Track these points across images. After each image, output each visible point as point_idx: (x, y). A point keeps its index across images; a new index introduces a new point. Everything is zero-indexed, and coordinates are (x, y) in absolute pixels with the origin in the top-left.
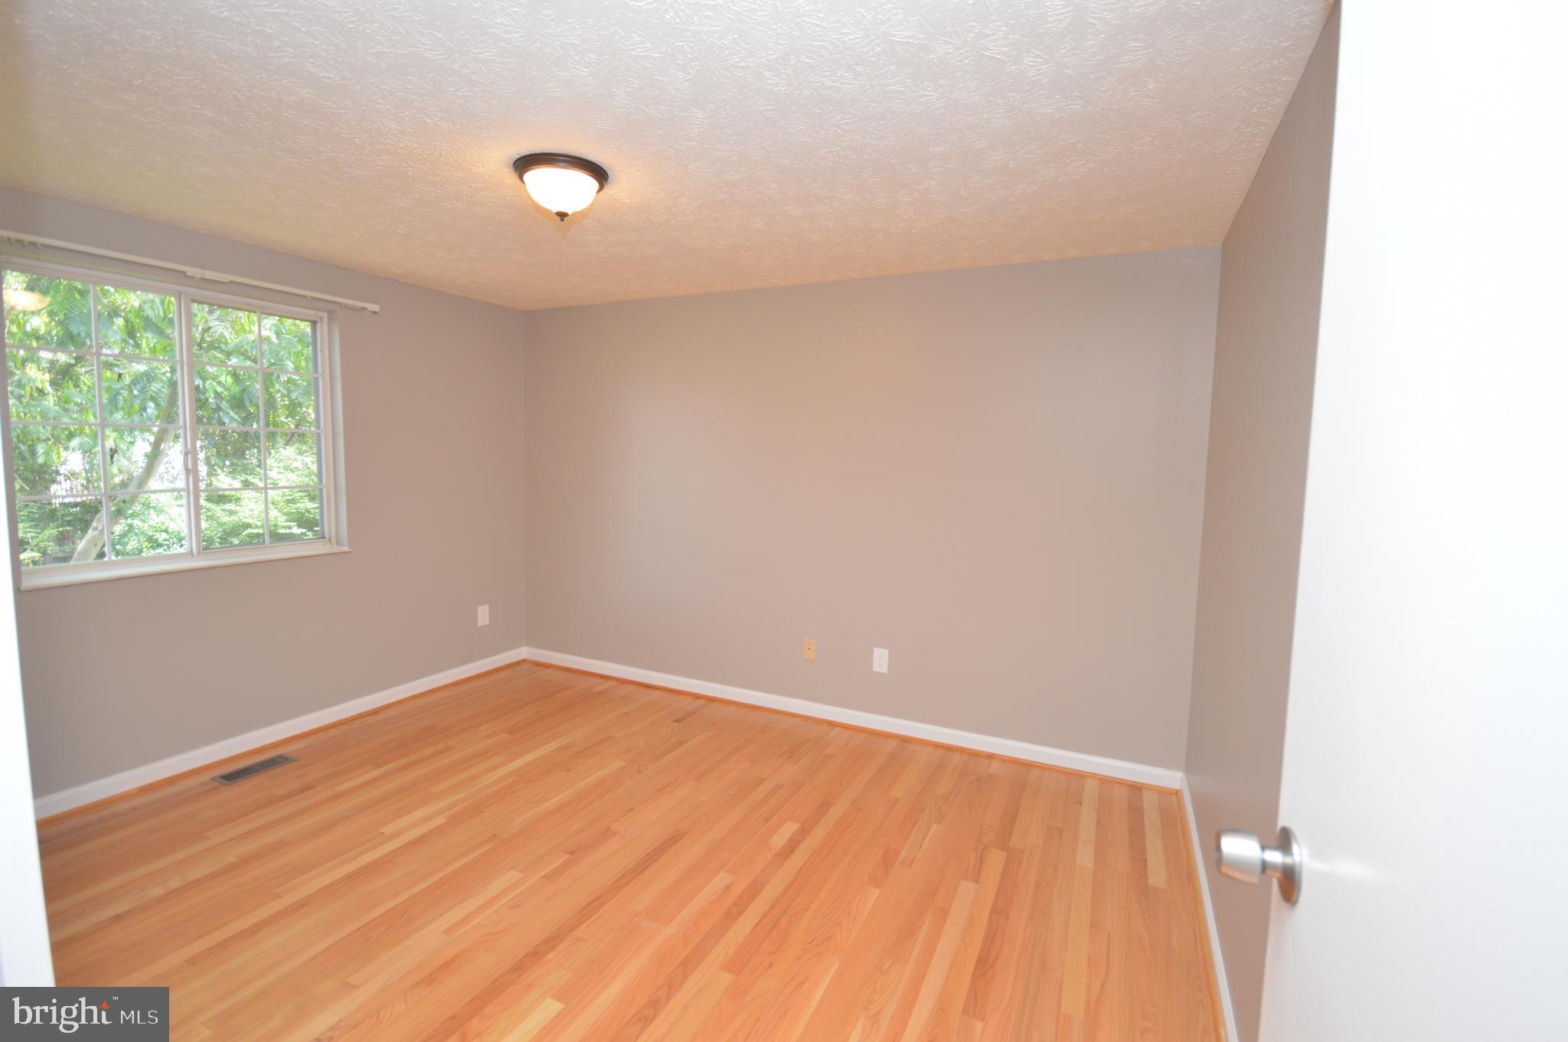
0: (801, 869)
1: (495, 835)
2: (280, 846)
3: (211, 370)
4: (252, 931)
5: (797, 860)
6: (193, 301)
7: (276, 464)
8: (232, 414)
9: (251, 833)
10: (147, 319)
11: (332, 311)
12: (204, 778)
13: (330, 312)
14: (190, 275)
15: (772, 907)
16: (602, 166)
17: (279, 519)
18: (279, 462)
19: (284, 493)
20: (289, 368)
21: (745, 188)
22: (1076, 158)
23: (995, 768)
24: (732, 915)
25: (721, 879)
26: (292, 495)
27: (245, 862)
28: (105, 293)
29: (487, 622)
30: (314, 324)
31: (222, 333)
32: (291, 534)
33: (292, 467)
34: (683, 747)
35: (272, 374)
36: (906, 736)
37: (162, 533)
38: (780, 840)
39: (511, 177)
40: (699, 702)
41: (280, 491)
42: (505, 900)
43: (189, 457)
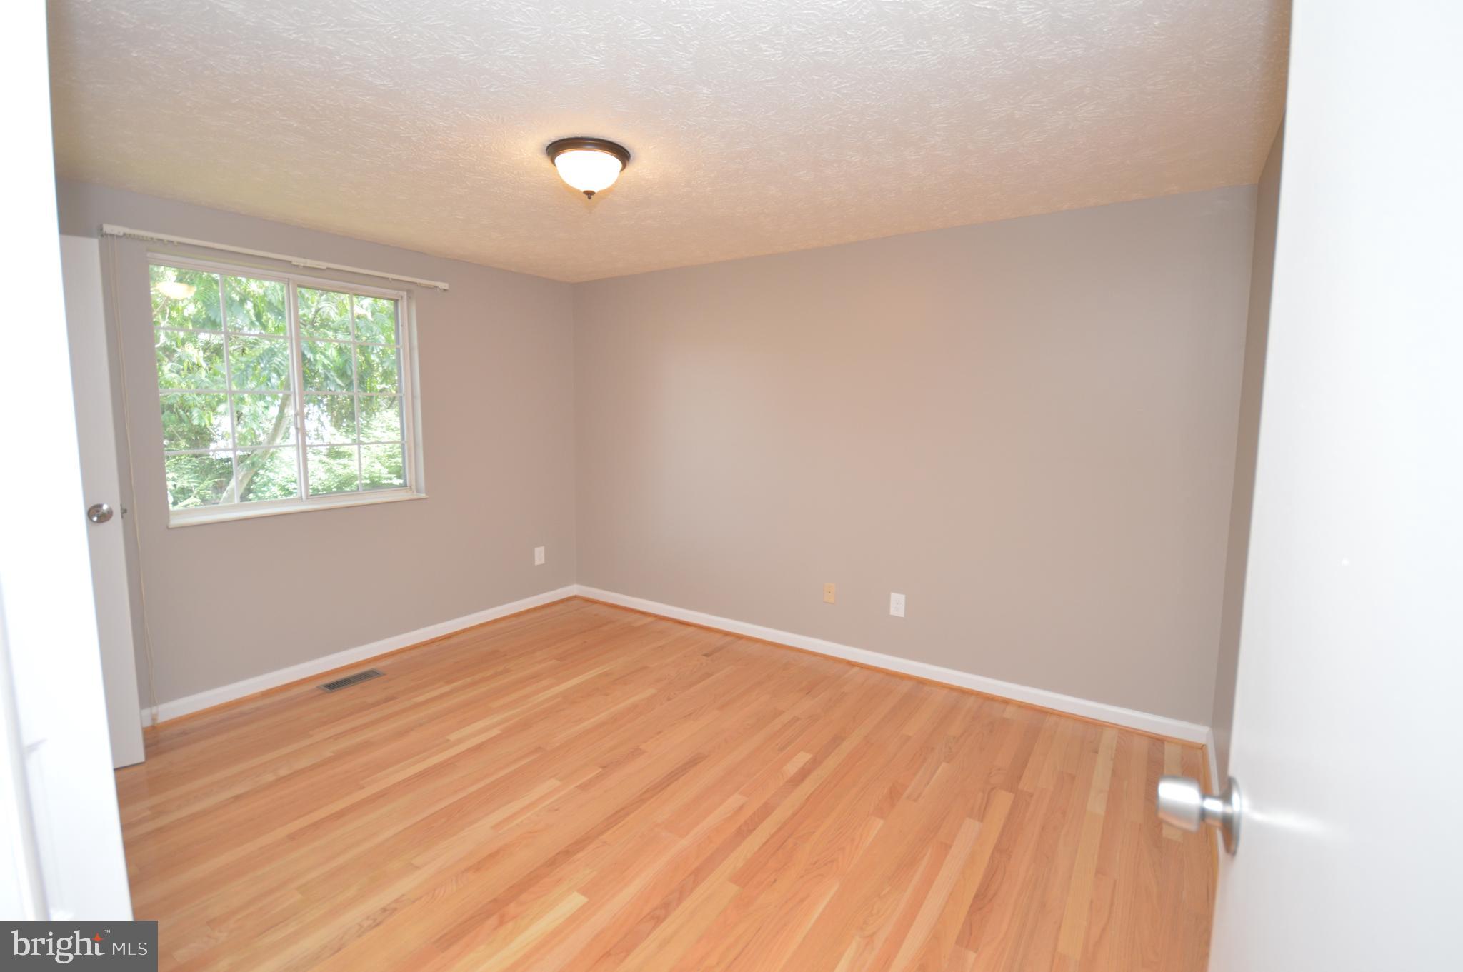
0: (809, 796)
1: (540, 748)
2: (367, 745)
3: (320, 344)
4: (340, 815)
5: (807, 787)
6: (300, 286)
7: (380, 425)
8: (339, 382)
9: (343, 734)
10: (270, 303)
11: (410, 289)
12: (313, 686)
13: (409, 291)
14: (296, 264)
15: (779, 830)
16: (623, 145)
17: (381, 471)
18: (382, 423)
19: (386, 449)
20: (381, 341)
21: (756, 158)
22: (1085, 103)
23: (1009, 712)
24: (743, 832)
25: (735, 800)
26: (392, 451)
27: (338, 757)
28: (239, 282)
29: (542, 562)
30: (396, 301)
31: (329, 313)
32: (392, 484)
33: (392, 427)
34: (711, 678)
35: (368, 347)
36: (922, 679)
37: (292, 483)
38: (792, 768)
39: (544, 161)
40: (729, 639)
41: (382, 447)
42: (547, 803)
43: (298, 418)
